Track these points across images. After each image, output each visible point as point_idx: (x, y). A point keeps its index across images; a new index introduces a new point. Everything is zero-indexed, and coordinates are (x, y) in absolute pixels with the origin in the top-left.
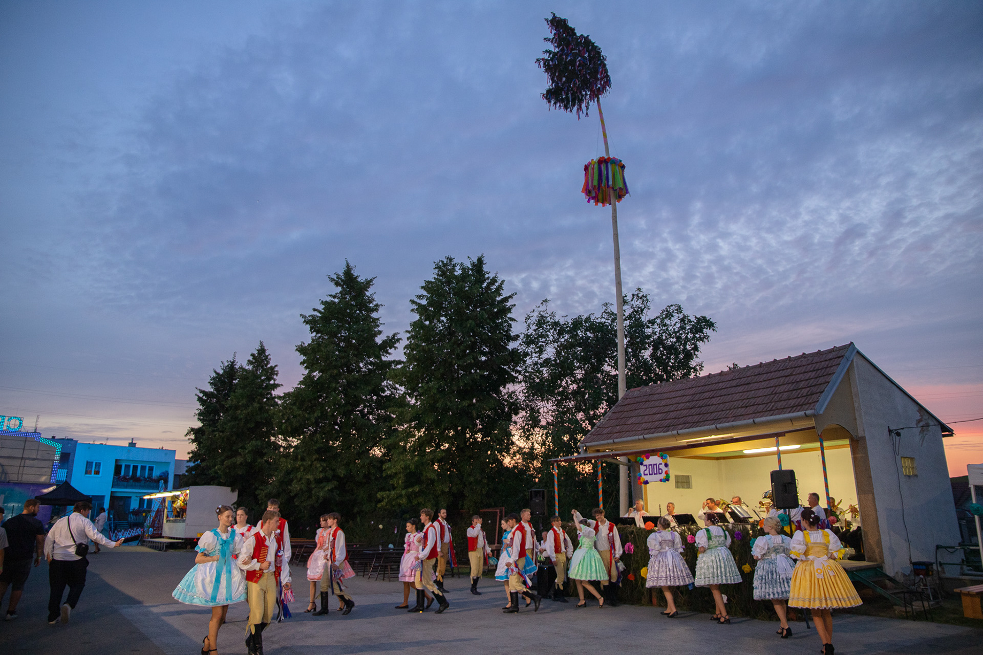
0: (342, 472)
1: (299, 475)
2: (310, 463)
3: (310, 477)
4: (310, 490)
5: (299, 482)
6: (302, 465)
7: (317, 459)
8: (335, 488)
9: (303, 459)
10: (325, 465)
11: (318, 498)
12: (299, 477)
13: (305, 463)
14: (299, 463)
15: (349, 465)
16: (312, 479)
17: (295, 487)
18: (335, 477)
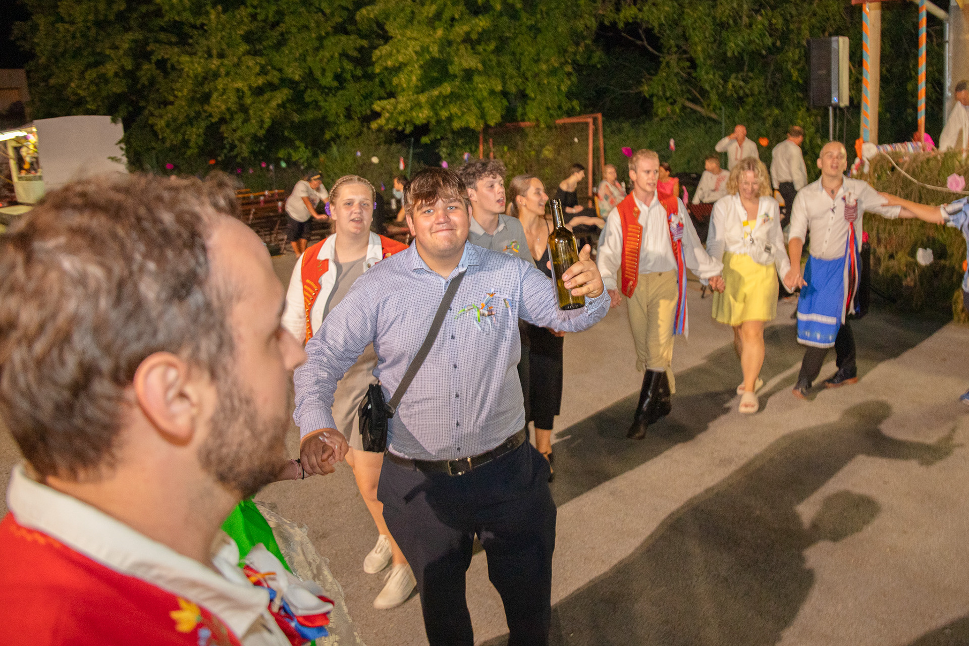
0: (295, 73)
1: (220, 83)
2: (236, 60)
3: (239, 84)
4: (244, 109)
5: (223, 94)
6: (222, 64)
7: (248, 53)
8: (288, 101)
9: (221, 56)
10: (263, 62)
11: (262, 121)
12: (220, 87)
13: (226, 62)
14: (215, 63)
15: (305, 60)
16: (246, 89)
17: (218, 107)
18: (285, 82)
